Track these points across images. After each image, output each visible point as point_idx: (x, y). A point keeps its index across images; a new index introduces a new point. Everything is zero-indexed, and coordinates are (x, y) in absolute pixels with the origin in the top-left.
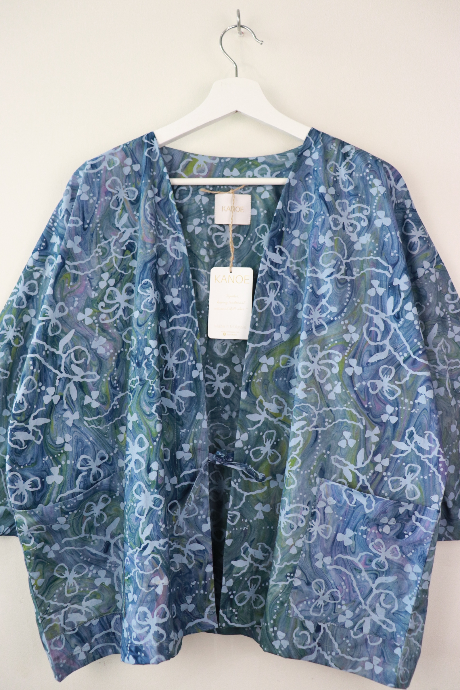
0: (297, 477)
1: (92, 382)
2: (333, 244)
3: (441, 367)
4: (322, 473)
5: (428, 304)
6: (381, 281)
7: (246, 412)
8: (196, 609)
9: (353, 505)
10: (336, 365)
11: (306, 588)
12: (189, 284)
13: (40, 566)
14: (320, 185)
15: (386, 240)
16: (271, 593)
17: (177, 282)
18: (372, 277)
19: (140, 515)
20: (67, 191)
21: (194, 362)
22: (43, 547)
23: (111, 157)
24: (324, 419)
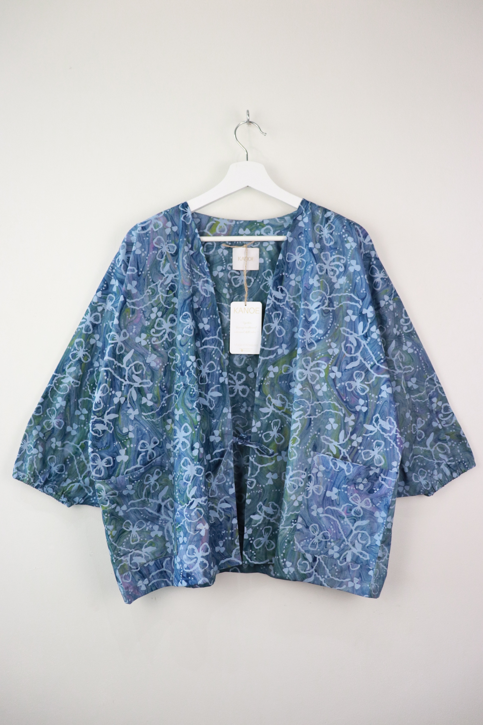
0: (297, 451)
1: (148, 387)
2: (319, 285)
3: (398, 371)
4: (315, 448)
5: (388, 326)
6: (354, 311)
7: (259, 406)
8: (226, 551)
9: (337, 470)
10: (323, 371)
11: (305, 531)
12: (216, 315)
13: (114, 521)
14: (310, 242)
15: (357, 281)
16: (281, 535)
17: (207, 313)
18: (348, 308)
19: (187, 480)
20: (123, 246)
21: (220, 371)
22: (115, 508)
23: (156, 221)
24: (315, 409)
